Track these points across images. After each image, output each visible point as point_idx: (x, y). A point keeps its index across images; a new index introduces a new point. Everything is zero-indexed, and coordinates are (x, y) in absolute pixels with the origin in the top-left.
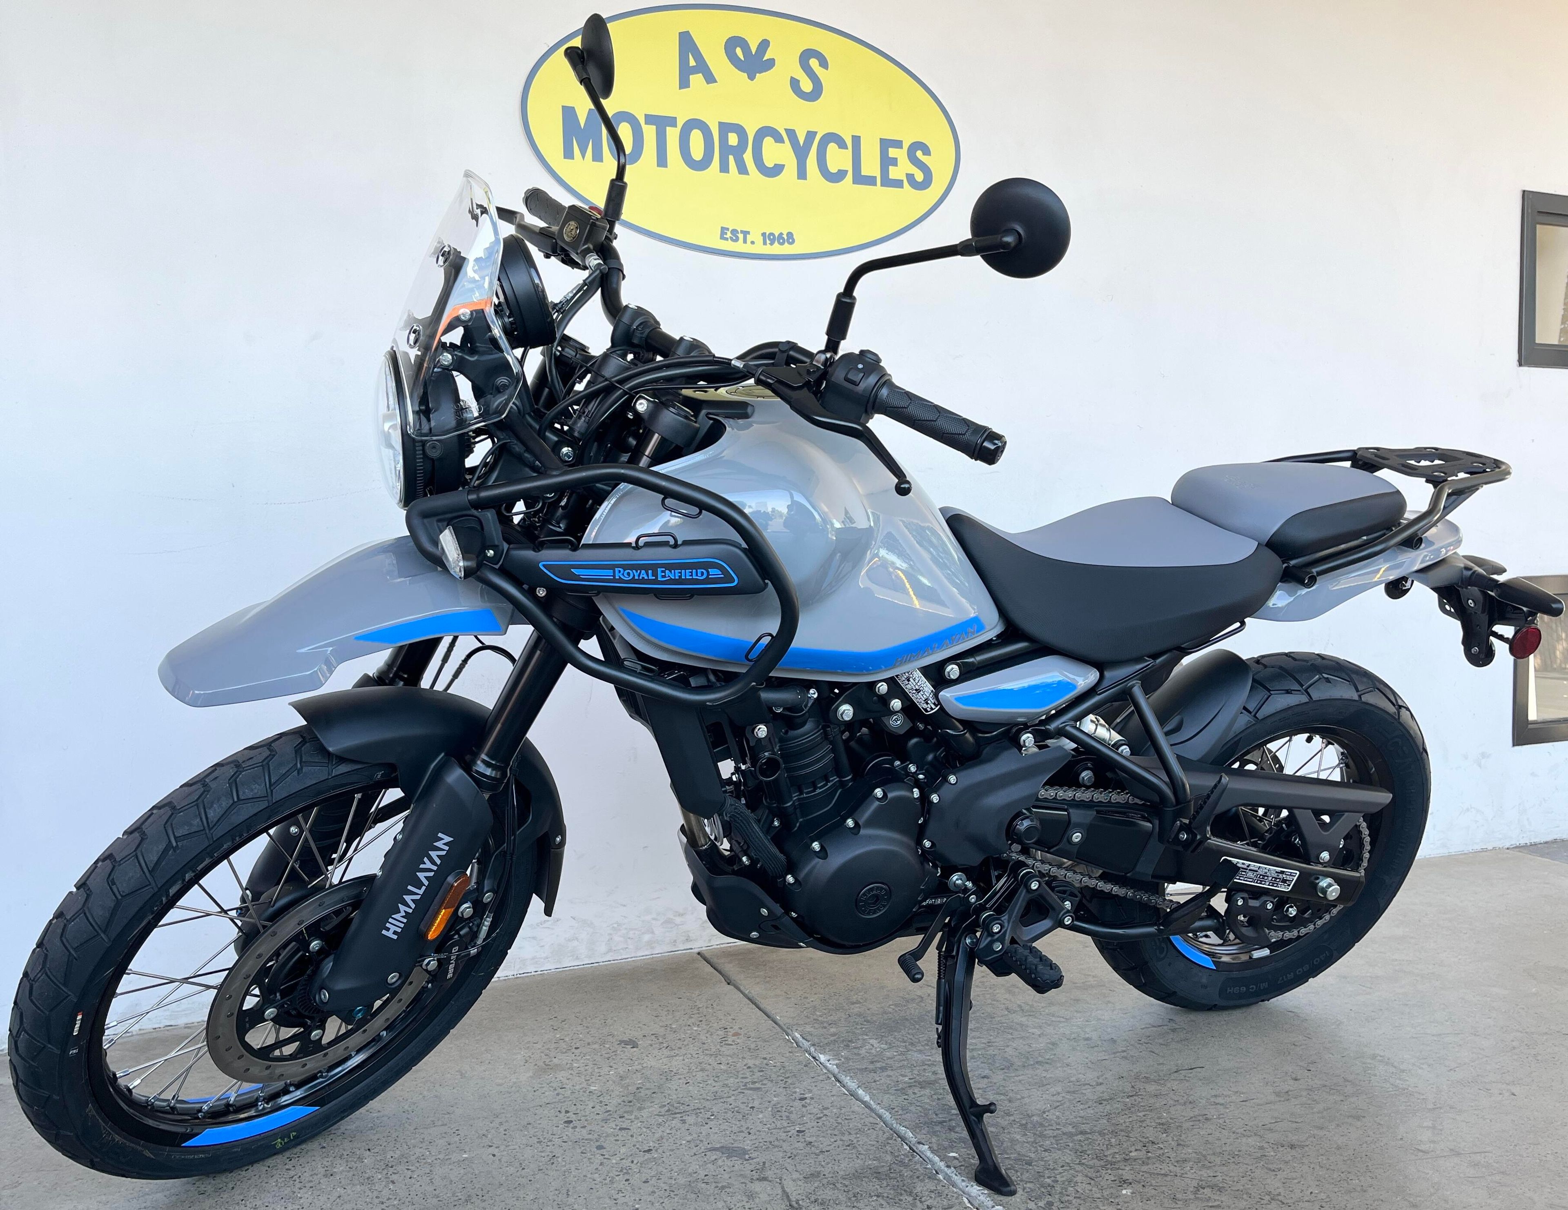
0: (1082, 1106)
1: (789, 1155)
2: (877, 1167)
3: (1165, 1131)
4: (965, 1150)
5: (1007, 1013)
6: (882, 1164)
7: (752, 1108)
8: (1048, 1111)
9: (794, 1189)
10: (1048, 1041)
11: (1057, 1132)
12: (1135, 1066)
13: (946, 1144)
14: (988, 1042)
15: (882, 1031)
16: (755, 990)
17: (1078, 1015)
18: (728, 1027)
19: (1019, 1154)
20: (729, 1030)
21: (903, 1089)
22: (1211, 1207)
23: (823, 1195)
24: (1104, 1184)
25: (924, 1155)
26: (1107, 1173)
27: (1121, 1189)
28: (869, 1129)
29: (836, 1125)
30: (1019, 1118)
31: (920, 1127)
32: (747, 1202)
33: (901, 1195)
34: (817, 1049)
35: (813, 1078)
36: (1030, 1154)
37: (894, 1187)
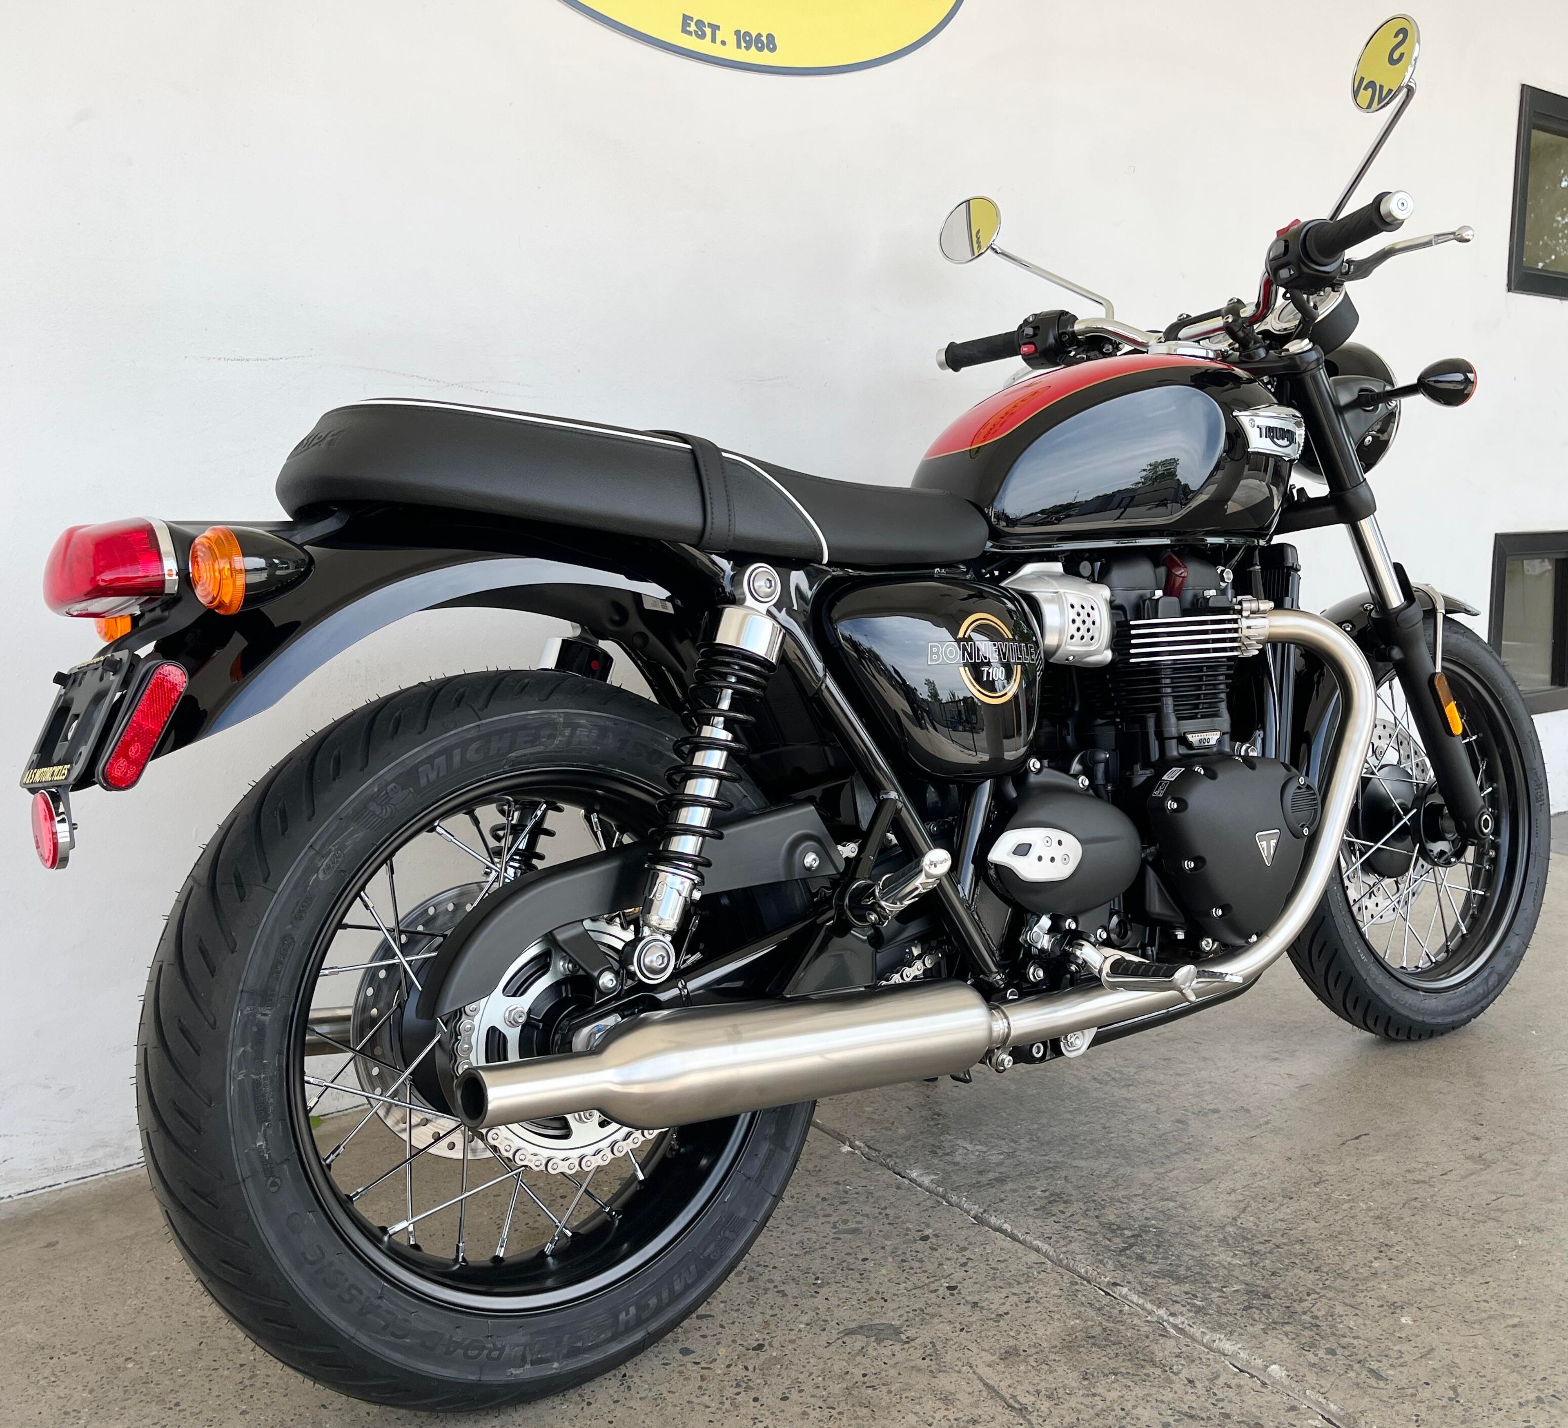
0: (1271, 1206)
1: (959, 1327)
2: (1087, 1328)
3: (1389, 1227)
4: (1177, 1287)
5: (1098, 1085)
6: (1090, 1323)
7: (864, 1260)
8: (1239, 1216)
9: (998, 1379)
10: (1173, 1118)
11: (1267, 1245)
12: (1293, 1141)
13: (1149, 1280)
14: (1105, 1128)
17: (1182, 1079)
19: (1247, 1284)
21: (1043, 1208)
22: (1514, 1326)
23: (1043, 1383)
24: (1372, 1311)
25: (1131, 1302)
26: (1365, 1296)
27: (1395, 1315)
28: (1039, 1273)
29: (993, 1271)
30: (1211, 1232)
31: (1101, 1261)
32: (946, 1409)
33: (1143, 1367)
34: (897, 1161)
35: (919, 1204)
36: (1258, 1282)
37: (1125, 1355)
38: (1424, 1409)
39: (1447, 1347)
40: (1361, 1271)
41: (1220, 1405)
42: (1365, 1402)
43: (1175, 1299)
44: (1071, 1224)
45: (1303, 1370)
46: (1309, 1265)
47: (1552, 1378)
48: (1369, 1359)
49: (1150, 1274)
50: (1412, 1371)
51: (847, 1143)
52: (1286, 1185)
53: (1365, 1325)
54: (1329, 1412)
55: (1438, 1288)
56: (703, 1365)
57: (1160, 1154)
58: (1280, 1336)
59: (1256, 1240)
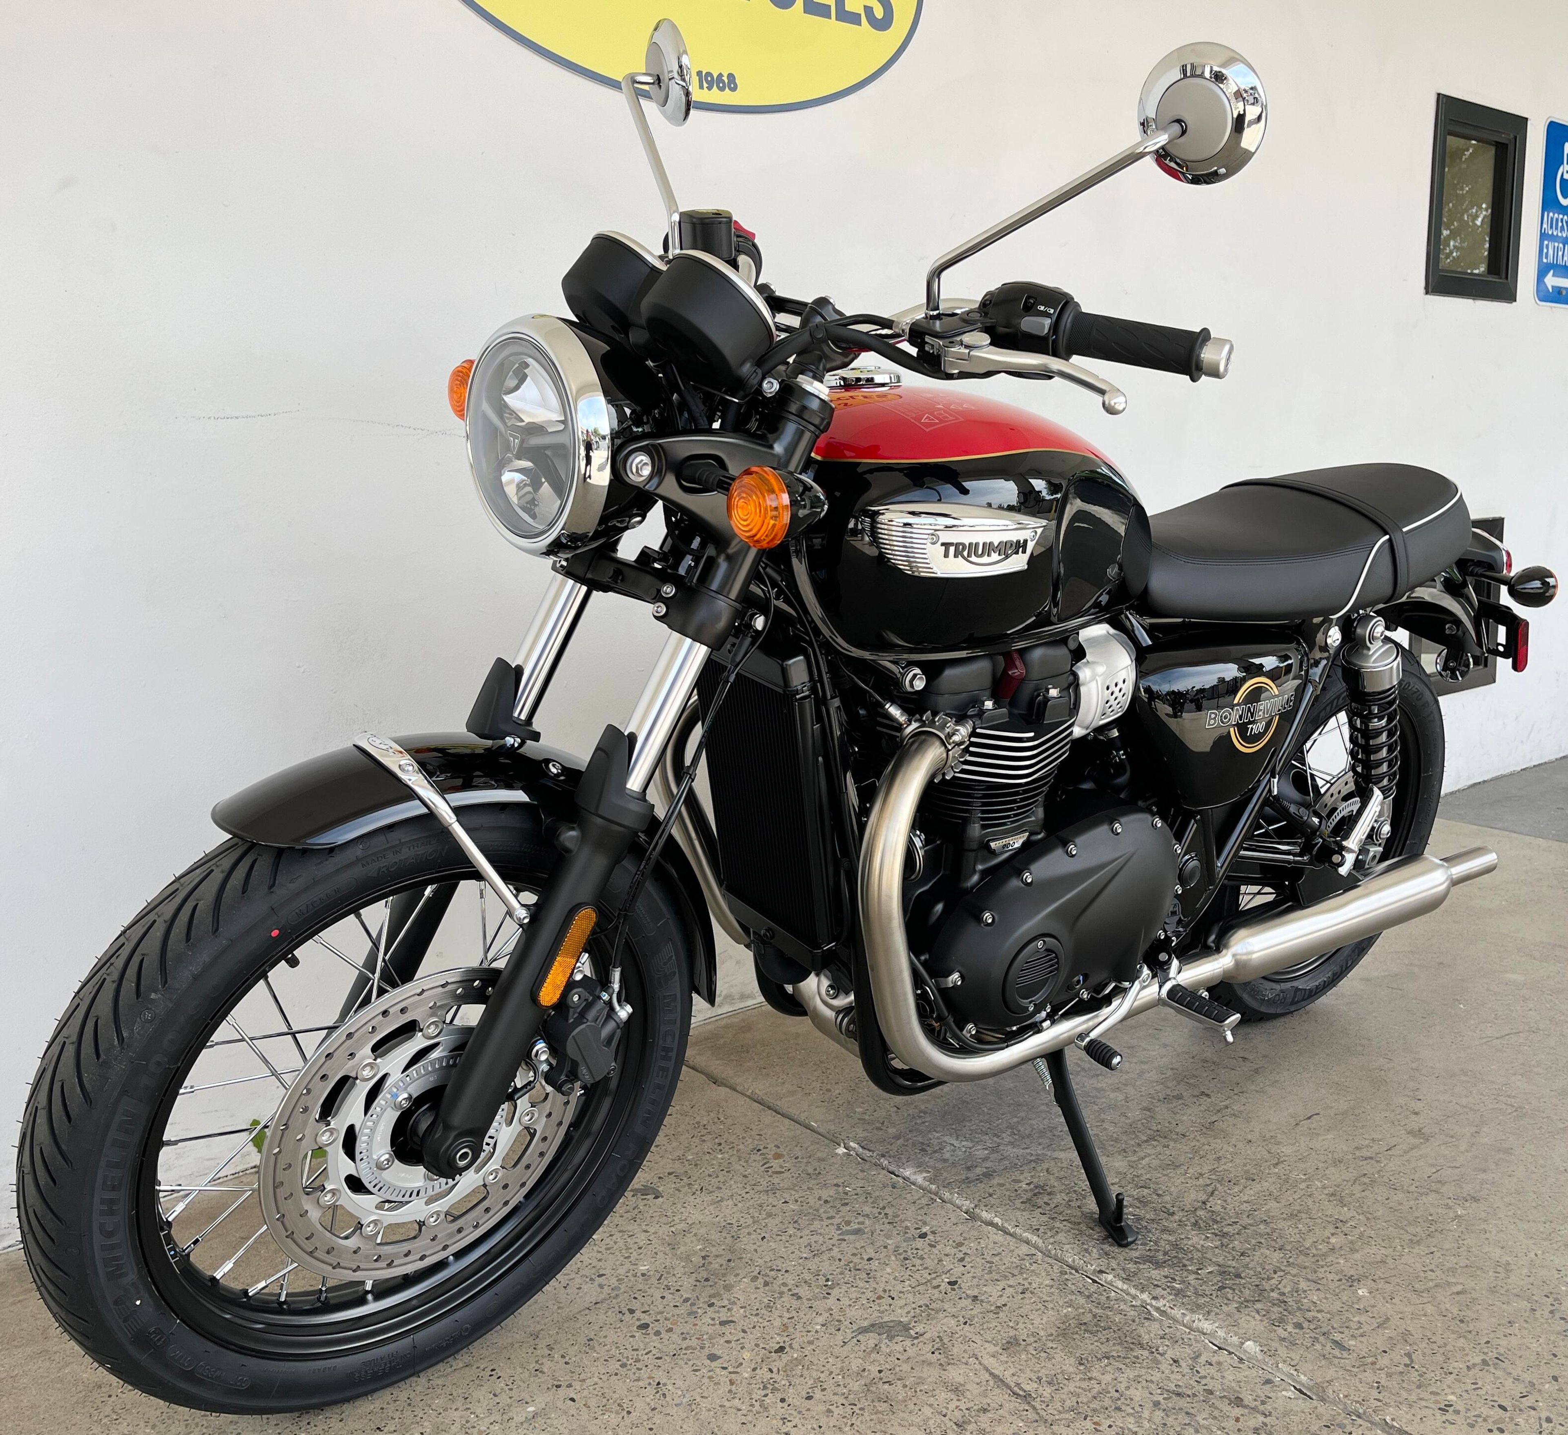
0: (1236, 1189)
1: (962, 1319)
2: (1079, 1315)
3: (1342, 1203)
4: (1156, 1272)
6: (1081, 1311)
7: (870, 1259)
8: (1207, 1199)
9: (1002, 1368)
10: (1141, 1106)
11: (1235, 1226)
12: (1252, 1124)
13: (1131, 1266)
15: (950, 1122)
16: (760, 1088)
17: (1146, 1067)
18: (761, 1147)
19: (1219, 1266)
20: (764, 1151)
21: (1029, 1200)
22: (1458, 1293)
23: (1043, 1370)
24: (1332, 1286)
25: (1117, 1288)
26: (1325, 1272)
27: (1354, 1288)
28: (1031, 1264)
29: (989, 1265)
30: (1183, 1216)
31: (1086, 1250)
32: (958, 1400)
33: (1132, 1349)
34: (891, 1160)
35: (914, 1203)
36: (1230, 1262)
37: (1115, 1339)
38: (1384, 1376)
39: (1400, 1316)
40: (1320, 1247)
41: (1203, 1382)
42: (1331, 1373)
43: (1156, 1283)
44: (1056, 1215)
45: (1274, 1345)
46: (1273, 1243)
47: (1494, 1342)
48: (1332, 1331)
49: (1131, 1260)
50: (1372, 1341)
51: (842, 1145)
52: (1249, 1167)
53: (1326, 1298)
54: (1300, 1383)
55: (1390, 1261)
56: (730, 1369)
57: (1132, 1142)
58: (1253, 1314)
59: (1225, 1223)
